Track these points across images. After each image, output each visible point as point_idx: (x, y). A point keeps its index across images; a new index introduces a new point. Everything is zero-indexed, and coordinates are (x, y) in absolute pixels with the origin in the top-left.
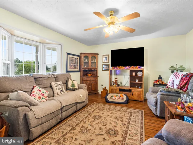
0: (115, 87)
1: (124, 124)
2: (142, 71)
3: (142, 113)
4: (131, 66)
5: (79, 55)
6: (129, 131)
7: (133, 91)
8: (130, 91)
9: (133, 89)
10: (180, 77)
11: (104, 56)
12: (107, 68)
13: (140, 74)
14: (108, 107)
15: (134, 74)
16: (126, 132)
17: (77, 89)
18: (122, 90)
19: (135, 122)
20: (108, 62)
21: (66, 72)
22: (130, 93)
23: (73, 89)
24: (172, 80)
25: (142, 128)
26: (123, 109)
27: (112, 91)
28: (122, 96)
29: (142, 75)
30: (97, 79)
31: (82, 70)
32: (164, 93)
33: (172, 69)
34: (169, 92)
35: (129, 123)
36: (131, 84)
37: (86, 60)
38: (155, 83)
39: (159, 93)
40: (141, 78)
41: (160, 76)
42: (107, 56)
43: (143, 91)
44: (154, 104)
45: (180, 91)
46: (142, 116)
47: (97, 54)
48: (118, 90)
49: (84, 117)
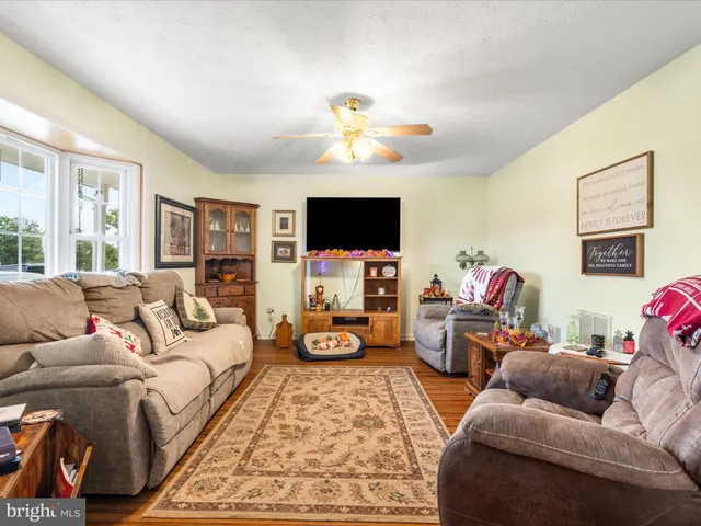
0: (319, 315)
1: (384, 403)
2: (395, 264)
3: (410, 374)
4: (366, 249)
5: (193, 205)
6: (403, 413)
7: (373, 321)
8: (363, 321)
9: (372, 316)
10: (488, 277)
11: (279, 216)
12: (289, 254)
13: (389, 272)
14: (318, 371)
15: (374, 273)
16: (399, 416)
17: (214, 326)
18: (339, 321)
19: (406, 393)
20: (293, 235)
21: (156, 268)
22: (363, 328)
23: (201, 325)
24: (469, 285)
25: (425, 401)
26: (360, 370)
27: (313, 326)
28: (344, 338)
29: (396, 275)
30: (254, 289)
31: (203, 258)
32: (461, 317)
33: (461, 258)
34: (470, 312)
35: (393, 397)
36: (366, 300)
37: (217, 225)
38: (426, 296)
39: (450, 317)
40: (391, 285)
41: (436, 276)
42: (289, 216)
43: (399, 319)
44: (438, 345)
45: (491, 308)
46: (413, 379)
47: (256, 206)
48: (330, 322)
49: (267, 405)
